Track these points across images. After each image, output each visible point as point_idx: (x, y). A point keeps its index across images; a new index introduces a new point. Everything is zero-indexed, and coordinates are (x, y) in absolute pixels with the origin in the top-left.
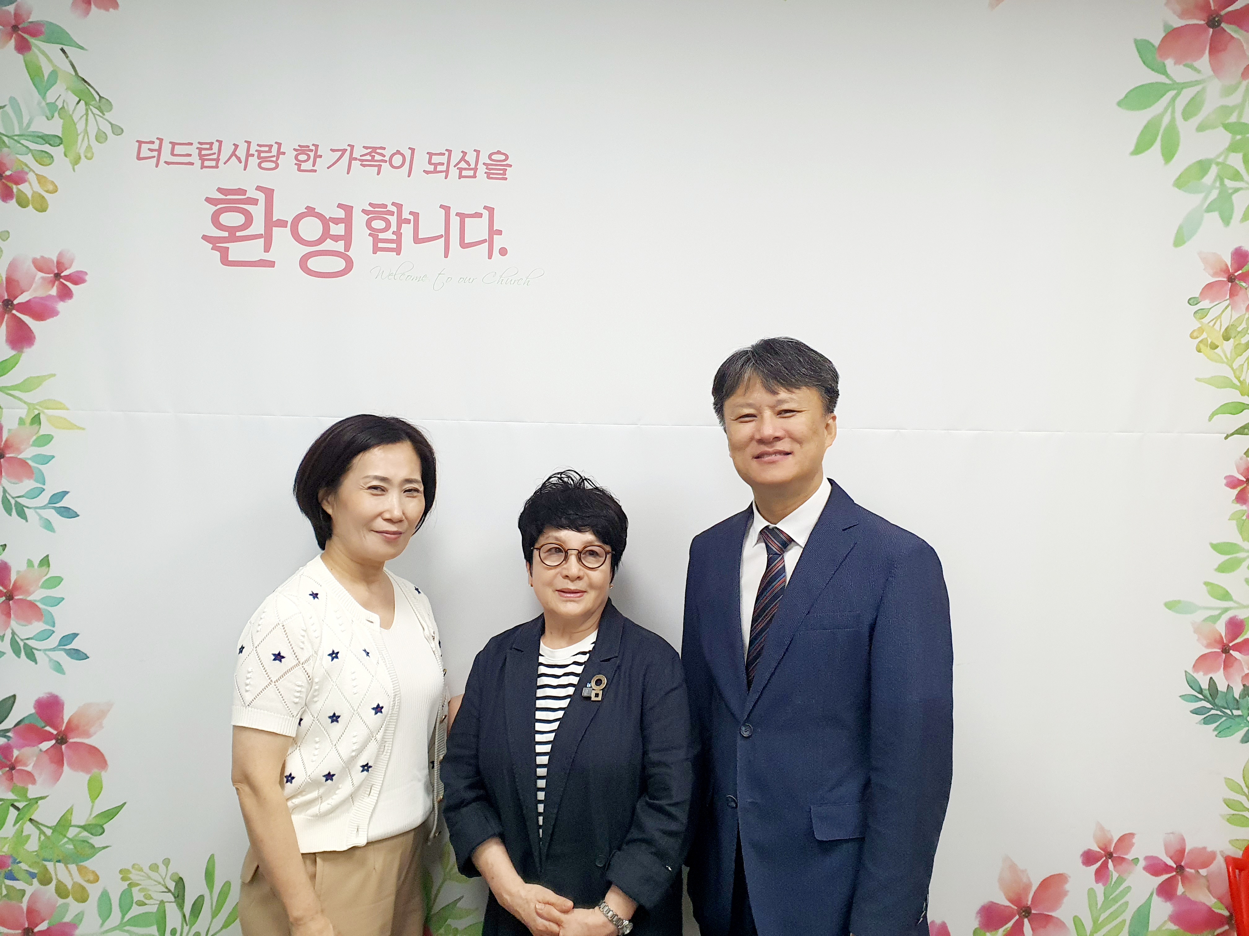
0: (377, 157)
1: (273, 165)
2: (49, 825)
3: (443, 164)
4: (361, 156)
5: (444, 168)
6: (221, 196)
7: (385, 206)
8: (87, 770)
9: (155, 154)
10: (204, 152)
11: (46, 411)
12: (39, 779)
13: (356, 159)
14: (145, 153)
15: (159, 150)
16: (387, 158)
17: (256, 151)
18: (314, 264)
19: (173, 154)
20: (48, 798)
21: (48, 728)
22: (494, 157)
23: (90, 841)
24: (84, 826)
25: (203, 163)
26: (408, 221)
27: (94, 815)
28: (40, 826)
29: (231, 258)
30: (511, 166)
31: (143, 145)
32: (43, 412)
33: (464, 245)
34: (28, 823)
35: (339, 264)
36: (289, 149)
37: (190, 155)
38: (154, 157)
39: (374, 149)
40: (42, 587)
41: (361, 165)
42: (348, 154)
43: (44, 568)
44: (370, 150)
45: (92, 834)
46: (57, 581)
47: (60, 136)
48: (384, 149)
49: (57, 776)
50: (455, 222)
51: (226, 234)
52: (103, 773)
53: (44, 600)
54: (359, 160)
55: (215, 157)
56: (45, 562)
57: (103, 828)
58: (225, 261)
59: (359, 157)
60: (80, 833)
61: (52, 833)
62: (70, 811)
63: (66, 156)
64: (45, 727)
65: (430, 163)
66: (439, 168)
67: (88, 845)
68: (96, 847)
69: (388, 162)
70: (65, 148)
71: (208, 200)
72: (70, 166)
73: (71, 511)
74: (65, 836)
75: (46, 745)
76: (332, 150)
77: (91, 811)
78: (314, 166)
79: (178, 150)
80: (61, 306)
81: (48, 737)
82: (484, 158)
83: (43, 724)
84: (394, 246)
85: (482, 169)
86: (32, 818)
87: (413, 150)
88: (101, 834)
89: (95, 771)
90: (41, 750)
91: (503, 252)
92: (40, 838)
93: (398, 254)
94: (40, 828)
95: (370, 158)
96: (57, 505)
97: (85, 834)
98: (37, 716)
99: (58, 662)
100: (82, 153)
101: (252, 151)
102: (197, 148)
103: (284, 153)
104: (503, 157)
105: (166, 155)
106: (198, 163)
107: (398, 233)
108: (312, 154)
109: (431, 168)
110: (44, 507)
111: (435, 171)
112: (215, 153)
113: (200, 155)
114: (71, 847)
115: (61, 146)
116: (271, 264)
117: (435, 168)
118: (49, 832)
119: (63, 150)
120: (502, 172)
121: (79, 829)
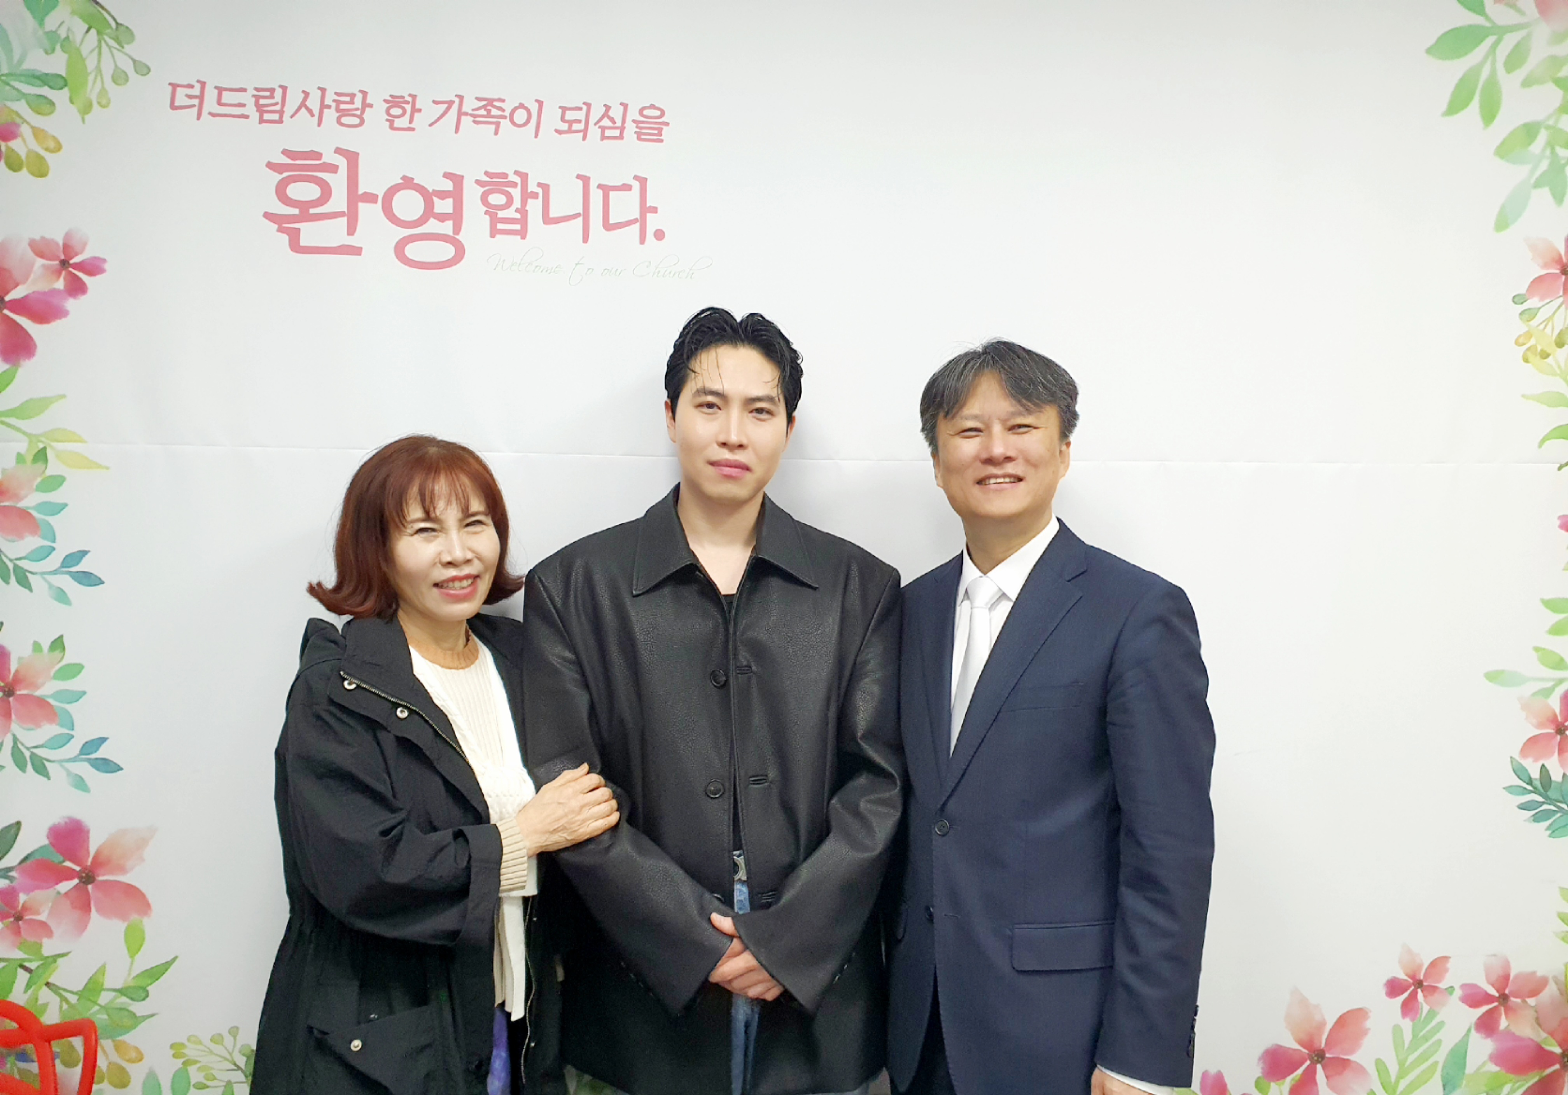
0: (494, 112)
1: (357, 121)
2: (75, 990)
3: (579, 121)
4: (473, 110)
5: (581, 126)
6: (288, 161)
7: (505, 175)
8: (123, 916)
9: (196, 102)
10: (262, 102)
11: (54, 444)
12: (57, 931)
13: (466, 114)
14: (181, 100)
15: (201, 97)
16: (507, 113)
17: (334, 101)
18: (413, 251)
19: (219, 103)
20: (70, 955)
21: (68, 864)
22: (645, 112)
23: (131, 1008)
24: (122, 989)
25: (261, 117)
26: (535, 196)
27: (134, 974)
28: (61, 991)
29: (303, 243)
30: (667, 124)
31: (179, 89)
32: (51, 447)
33: (608, 226)
34: (45, 988)
35: (447, 251)
36: (377, 99)
37: (244, 105)
38: (194, 106)
39: (490, 102)
40: (55, 677)
41: (475, 122)
42: (455, 107)
43: (57, 654)
44: (485, 103)
45: (132, 999)
46: (75, 670)
47: (64, 75)
48: (503, 101)
49: (82, 926)
50: (596, 197)
51: (296, 211)
52: (145, 920)
53: (58, 695)
54: (472, 115)
55: (278, 108)
56: (58, 644)
57: (147, 992)
58: (296, 246)
59: (470, 112)
60: (115, 998)
61: (78, 1000)
62: (102, 970)
63: (72, 102)
64: (64, 861)
65: (563, 119)
66: (576, 127)
67: (126, 1013)
68: (138, 1014)
69: (508, 118)
70: (70, 90)
71: (270, 166)
72: (80, 118)
73: (92, 576)
74: (95, 1003)
75: (66, 886)
76: (435, 102)
77: (130, 969)
78: (411, 122)
79: (227, 97)
80: (71, 304)
81: (68, 875)
82: (633, 114)
83: (61, 858)
84: (518, 227)
85: (631, 128)
86: (50, 980)
87: (540, 103)
88: (144, 999)
89: (134, 917)
90: (58, 893)
91: (659, 235)
92: (61, 1007)
93: (523, 237)
94: (61, 994)
95: (485, 113)
96: (74, 569)
97: (124, 999)
98: (51, 849)
99: (80, 777)
100: (94, 98)
101: (328, 101)
102: (254, 96)
103: (371, 106)
104: (658, 113)
105: (210, 103)
106: (255, 116)
107: (523, 211)
108: (408, 107)
109: (565, 127)
110: (55, 572)
111: (570, 131)
112: (277, 104)
113: (257, 104)
114: (105, 1017)
115: (66, 89)
116: (356, 251)
117: (570, 126)
118: (73, 999)
119: (68, 95)
120: (656, 132)
121: (114, 994)
